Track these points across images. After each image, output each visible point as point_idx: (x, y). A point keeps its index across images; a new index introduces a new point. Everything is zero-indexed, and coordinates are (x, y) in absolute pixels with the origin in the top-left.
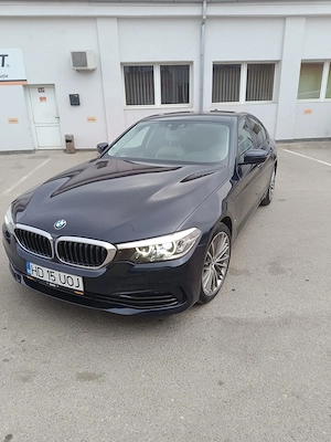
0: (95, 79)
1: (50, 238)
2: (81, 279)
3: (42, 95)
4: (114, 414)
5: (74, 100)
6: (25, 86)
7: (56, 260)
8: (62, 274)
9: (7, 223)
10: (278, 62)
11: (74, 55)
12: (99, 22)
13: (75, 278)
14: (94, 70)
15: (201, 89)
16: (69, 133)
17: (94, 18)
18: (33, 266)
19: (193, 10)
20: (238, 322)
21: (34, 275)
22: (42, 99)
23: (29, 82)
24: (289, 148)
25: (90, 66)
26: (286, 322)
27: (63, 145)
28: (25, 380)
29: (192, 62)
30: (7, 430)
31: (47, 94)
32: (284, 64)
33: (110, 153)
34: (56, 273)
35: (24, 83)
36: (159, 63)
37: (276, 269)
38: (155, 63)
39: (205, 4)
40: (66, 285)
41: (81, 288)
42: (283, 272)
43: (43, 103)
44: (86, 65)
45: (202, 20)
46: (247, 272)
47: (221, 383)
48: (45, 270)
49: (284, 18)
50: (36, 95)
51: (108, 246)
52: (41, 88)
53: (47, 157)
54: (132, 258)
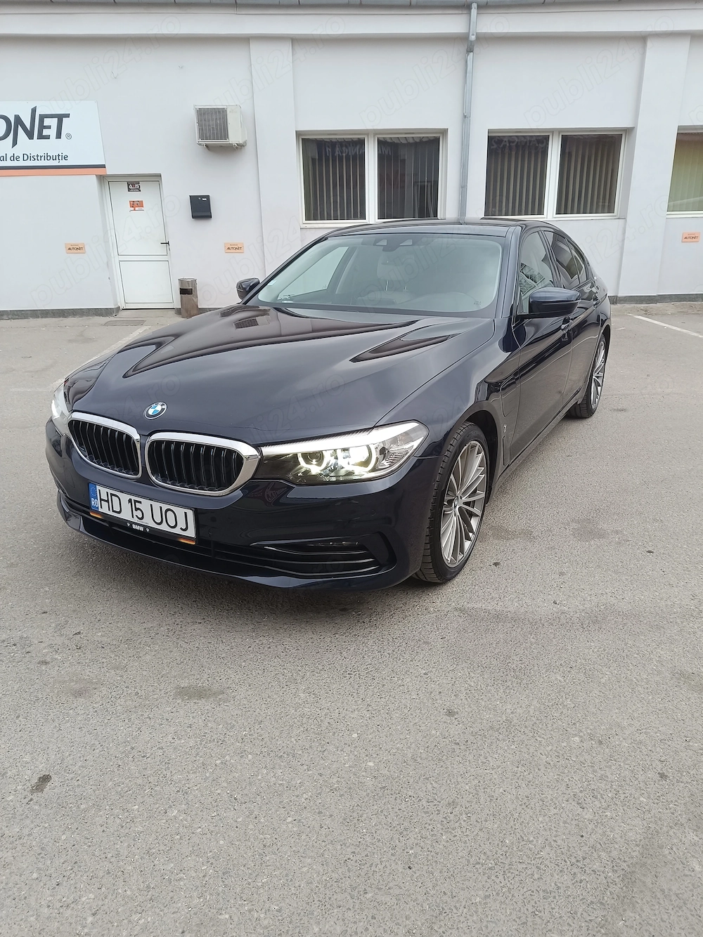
0: (244, 166)
1: (135, 436)
2: (190, 514)
3: (135, 196)
4: (242, 754)
5: (201, 208)
6: (102, 179)
7: (145, 480)
8: (156, 505)
9: (56, 415)
10: (629, 131)
11: (203, 114)
12: (255, 47)
13: (180, 512)
14: (240, 147)
15: (463, 188)
16: (188, 276)
17: (245, 40)
18: (103, 492)
19: (450, 24)
20: (498, 617)
21: (105, 509)
22: (136, 205)
23: (110, 171)
24: (646, 313)
25: (234, 138)
26: (594, 620)
27: (175, 300)
28: (78, 694)
29: (444, 132)
30: (42, 769)
31: (146, 194)
32: (640, 138)
33: (262, 296)
34: (145, 504)
35: (100, 172)
36: (375, 132)
37: (588, 530)
38: (367, 132)
39: (474, 11)
40: (164, 527)
41: (191, 532)
42: (601, 535)
43: (137, 214)
44: (226, 136)
45: (467, 44)
46: (528, 535)
47: (450, 713)
48: (125, 498)
49: (641, 39)
50: (124, 197)
51: (245, 450)
52: (133, 183)
53: (141, 323)
54: (291, 476)
